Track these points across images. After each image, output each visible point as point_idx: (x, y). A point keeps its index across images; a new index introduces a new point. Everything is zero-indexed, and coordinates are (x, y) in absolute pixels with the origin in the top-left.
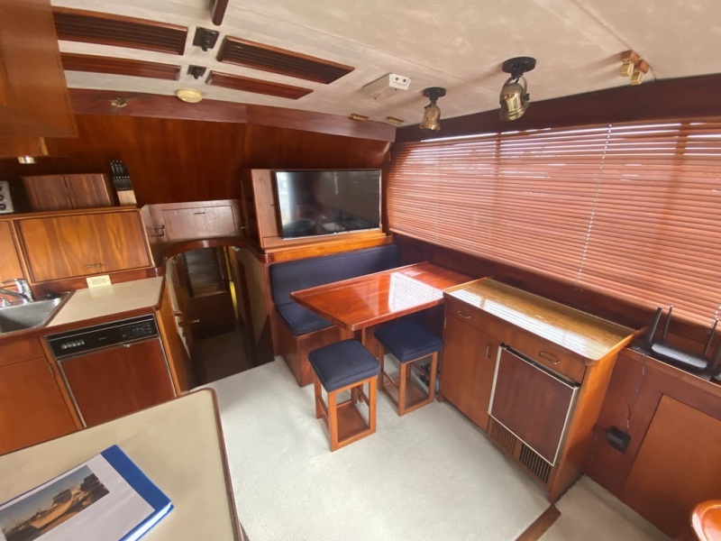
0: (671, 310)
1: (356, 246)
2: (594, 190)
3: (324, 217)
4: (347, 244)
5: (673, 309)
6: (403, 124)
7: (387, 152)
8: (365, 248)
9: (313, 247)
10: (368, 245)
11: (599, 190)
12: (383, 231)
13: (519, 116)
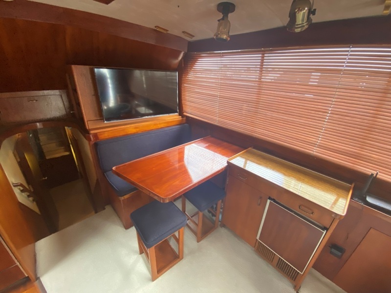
0: (377, 174)
1: (162, 126)
2: (334, 93)
3: (136, 102)
4: (155, 125)
5: (379, 173)
6: (194, 39)
7: (181, 60)
8: (168, 127)
9: (130, 127)
10: (170, 124)
11: (337, 93)
12: (180, 115)
13: (304, 29)
